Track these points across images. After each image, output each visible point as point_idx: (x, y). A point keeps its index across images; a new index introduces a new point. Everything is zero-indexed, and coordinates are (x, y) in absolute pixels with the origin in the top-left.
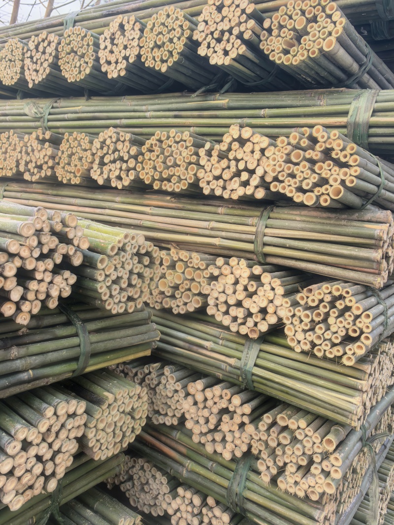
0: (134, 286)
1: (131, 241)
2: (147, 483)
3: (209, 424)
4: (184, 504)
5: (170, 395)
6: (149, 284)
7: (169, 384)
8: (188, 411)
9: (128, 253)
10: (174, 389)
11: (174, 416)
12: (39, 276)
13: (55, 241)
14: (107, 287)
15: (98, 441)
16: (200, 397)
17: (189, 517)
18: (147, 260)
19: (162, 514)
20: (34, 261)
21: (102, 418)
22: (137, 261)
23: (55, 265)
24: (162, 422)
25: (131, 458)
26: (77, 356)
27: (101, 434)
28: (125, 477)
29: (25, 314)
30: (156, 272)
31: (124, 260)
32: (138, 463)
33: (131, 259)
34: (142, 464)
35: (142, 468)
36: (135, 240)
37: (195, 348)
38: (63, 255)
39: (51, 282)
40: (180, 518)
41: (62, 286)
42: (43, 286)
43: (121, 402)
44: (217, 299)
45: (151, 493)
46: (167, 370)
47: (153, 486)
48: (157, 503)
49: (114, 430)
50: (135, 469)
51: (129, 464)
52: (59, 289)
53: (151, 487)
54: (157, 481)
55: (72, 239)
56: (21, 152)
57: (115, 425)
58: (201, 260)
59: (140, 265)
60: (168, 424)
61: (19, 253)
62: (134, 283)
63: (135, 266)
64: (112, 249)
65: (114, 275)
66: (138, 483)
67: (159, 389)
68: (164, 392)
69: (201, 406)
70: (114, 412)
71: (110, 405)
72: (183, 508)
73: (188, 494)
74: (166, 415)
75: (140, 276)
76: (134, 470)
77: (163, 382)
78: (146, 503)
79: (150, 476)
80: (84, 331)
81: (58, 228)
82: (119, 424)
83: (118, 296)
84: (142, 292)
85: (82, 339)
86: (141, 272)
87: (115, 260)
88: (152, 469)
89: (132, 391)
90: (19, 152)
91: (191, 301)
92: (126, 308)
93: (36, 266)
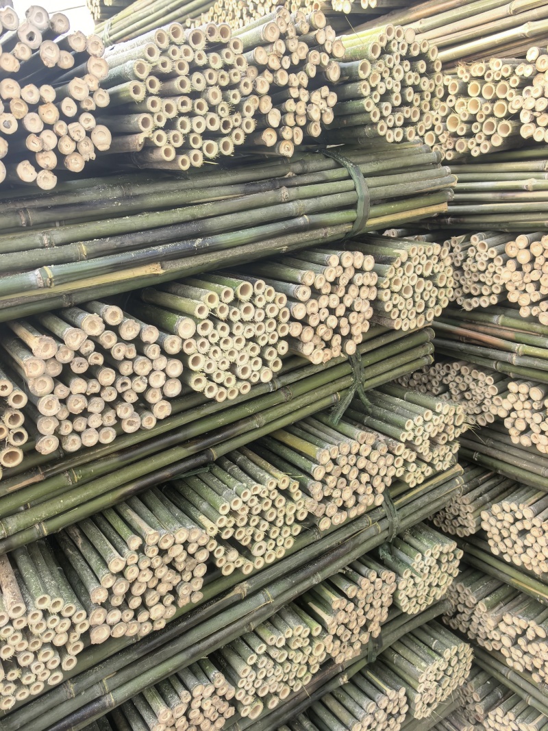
0: (410, 104)
1: (396, 37)
2: (468, 390)
3: (542, 288)
4: (519, 401)
5: (482, 268)
6: (430, 102)
7: (480, 256)
8: (510, 281)
9: (395, 55)
10: (487, 259)
11: (492, 293)
12: (294, 93)
13: (303, 48)
14: (376, 104)
15: (395, 306)
16: (524, 258)
17: (528, 414)
18: (422, 65)
19: (491, 421)
20: (286, 73)
21: (396, 278)
22: (409, 68)
23: (310, 79)
24: (475, 305)
25: (443, 365)
26: (354, 200)
27: (399, 299)
28: (439, 389)
29: (288, 142)
30: (437, 83)
31: (391, 65)
32: (453, 368)
33: (401, 64)
34: (458, 369)
35: (459, 373)
36: (402, 37)
37: (510, 195)
38: (317, 66)
39: (309, 102)
40: (515, 419)
41: (321, 107)
42: (301, 107)
43: (417, 262)
44: (533, 110)
45: (474, 399)
46: (475, 239)
47: (476, 392)
48: (484, 410)
49: (413, 297)
50: (449, 376)
51: (441, 373)
52: (319, 111)
53: (474, 393)
54: (480, 384)
55: (323, 45)
56: (241, 17)
57: (414, 292)
58: (504, 63)
59: (414, 75)
60: (484, 305)
61: (268, 64)
62: (409, 99)
63: (407, 75)
64: (374, 49)
65: (381, 87)
66: (456, 392)
67: (466, 266)
68: (474, 267)
69: (527, 268)
70: (410, 273)
71: (403, 264)
72: (518, 406)
73: (524, 388)
74: (481, 295)
75: (417, 89)
76: (449, 378)
77: (471, 254)
78: (470, 412)
79: (471, 380)
80: (358, 172)
81: (305, 28)
82: (419, 291)
83: (391, 117)
84: (422, 113)
85: (357, 182)
86: (416, 83)
87: (380, 66)
88: (472, 373)
89: (429, 250)
90: (240, 18)
91: (496, 131)
92: (404, 135)
93: (289, 81)
